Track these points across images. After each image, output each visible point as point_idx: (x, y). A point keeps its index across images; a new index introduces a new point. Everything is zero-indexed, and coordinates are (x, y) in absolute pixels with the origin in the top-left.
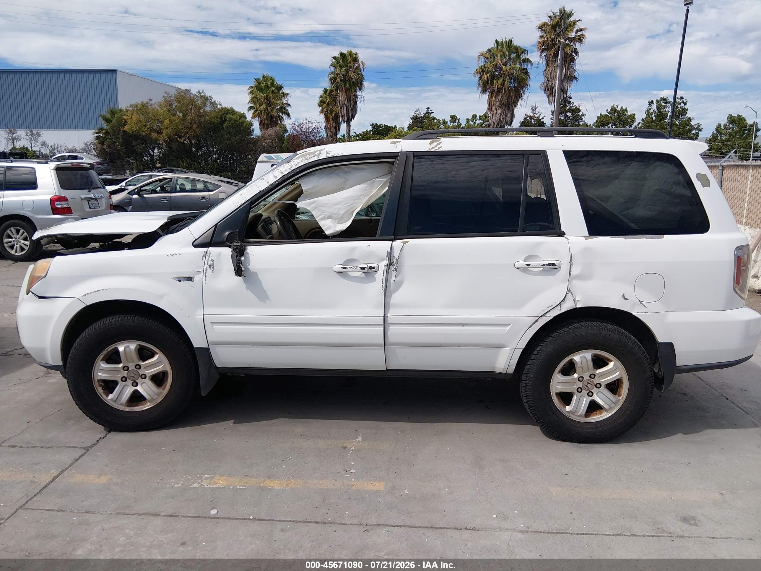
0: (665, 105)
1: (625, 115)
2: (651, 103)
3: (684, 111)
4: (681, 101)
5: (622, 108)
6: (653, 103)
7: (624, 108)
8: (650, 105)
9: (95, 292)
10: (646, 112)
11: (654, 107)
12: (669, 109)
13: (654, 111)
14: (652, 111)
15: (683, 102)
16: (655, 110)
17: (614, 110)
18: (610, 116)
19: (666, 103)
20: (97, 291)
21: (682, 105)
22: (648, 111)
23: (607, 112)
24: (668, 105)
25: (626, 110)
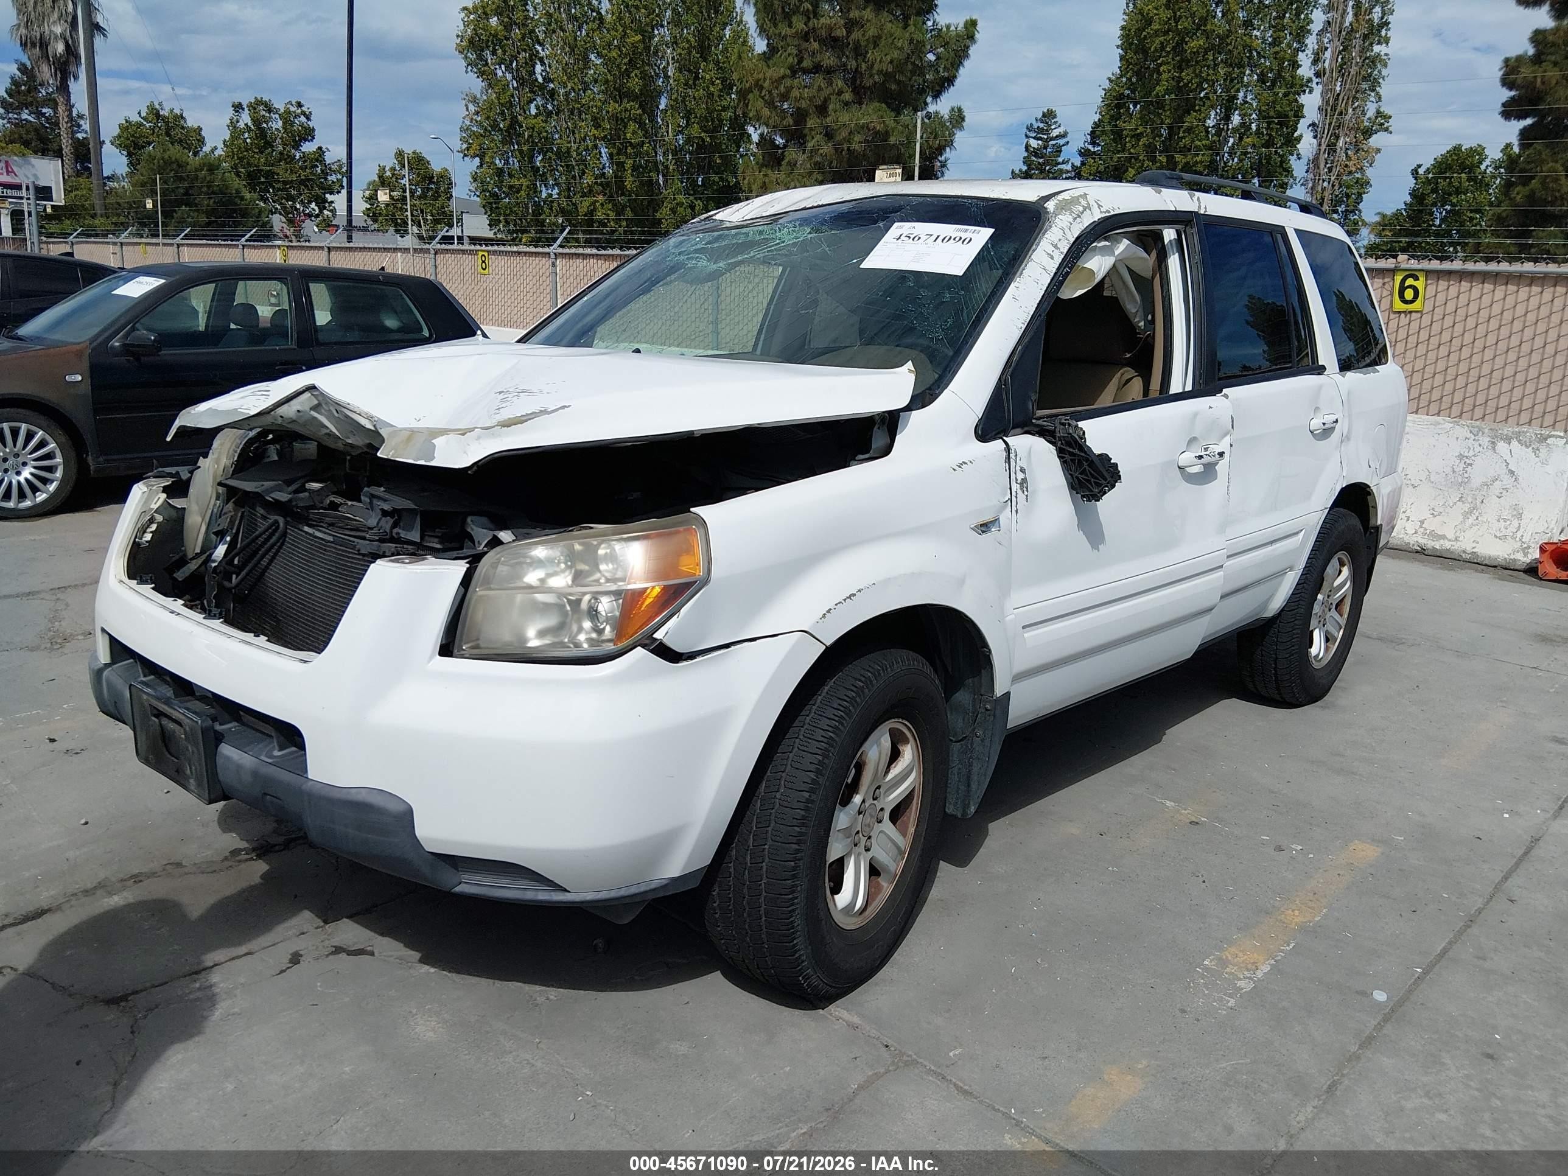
0: (268, 115)
1: (183, 128)
2: (238, 107)
3: (308, 134)
4: (299, 111)
5: (172, 111)
6: (243, 109)
7: (177, 112)
8: (236, 112)
9: (845, 600)
10: (228, 126)
11: (245, 119)
12: (277, 124)
13: (246, 125)
14: (241, 125)
15: (303, 113)
16: (249, 124)
17: (155, 113)
18: (147, 125)
19: (270, 111)
20: (849, 597)
21: (303, 119)
22: (233, 125)
23: (140, 116)
24: (273, 116)
25: (182, 117)
